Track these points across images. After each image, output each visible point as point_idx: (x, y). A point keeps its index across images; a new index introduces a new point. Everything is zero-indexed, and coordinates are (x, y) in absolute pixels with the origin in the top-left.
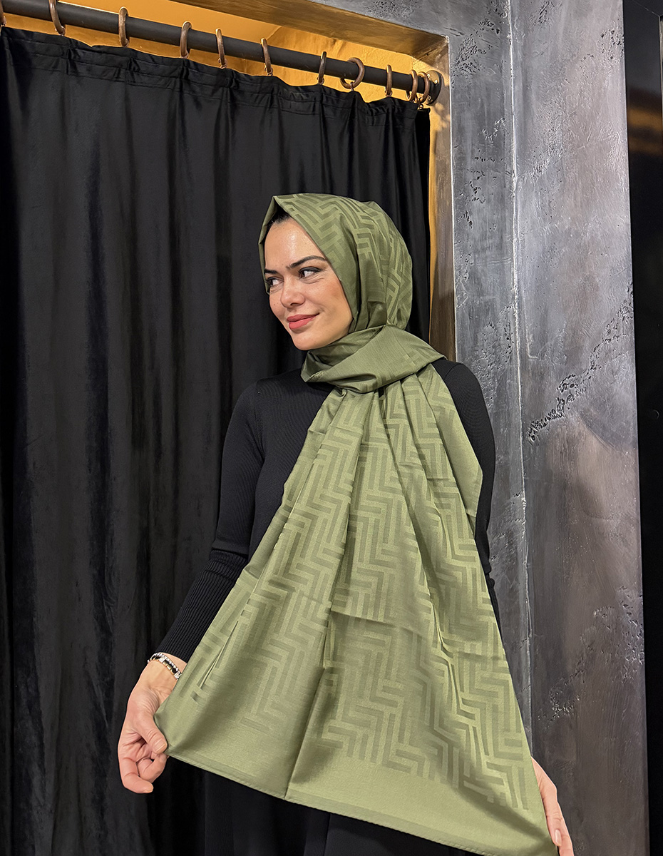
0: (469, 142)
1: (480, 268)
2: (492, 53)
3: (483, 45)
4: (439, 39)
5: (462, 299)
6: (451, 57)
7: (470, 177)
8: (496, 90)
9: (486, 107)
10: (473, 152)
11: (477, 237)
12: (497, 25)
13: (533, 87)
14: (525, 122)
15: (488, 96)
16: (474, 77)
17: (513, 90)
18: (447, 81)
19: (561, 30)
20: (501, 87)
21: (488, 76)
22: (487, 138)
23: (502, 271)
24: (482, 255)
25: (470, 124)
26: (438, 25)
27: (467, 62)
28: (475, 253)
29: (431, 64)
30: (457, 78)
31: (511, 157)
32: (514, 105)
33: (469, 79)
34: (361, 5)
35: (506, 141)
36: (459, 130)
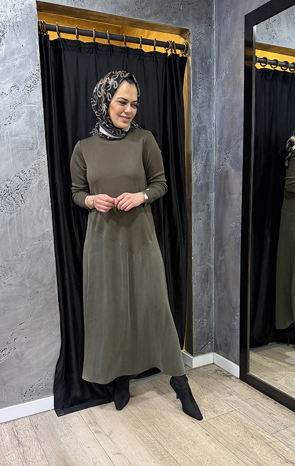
0: (198, 68)
1: (201, 113)
2: (207, 34)
3: (204, 31)
4: (188, 30)
5: (194, 124)
6: (191, 36)
7: (198, 80)
8: (208, 48)
9: (204, 55)
10: (199, 71)
11: (200, 102)
12: (210, 24)
13: (221, 47)
14: (218, 60)
15: (205, 51)
16: (200, 43)
17: (215, 48)
18: (190, 46)
19: (229, 26)
20: (211, 48)
21: (205, 43)
22: (204, 66)
23: (209, 115)
24: (202, 109)
25: (198, 62)
26: (186, 25)
27: (197, 38)
28: (200, 107)
29: (185, 39)
30: (194, 44)
31: (213, 73)
32: (215, 53)
33: (198, 45)
34: (159, 20)
35: (212, 67)
36: (194, 64)
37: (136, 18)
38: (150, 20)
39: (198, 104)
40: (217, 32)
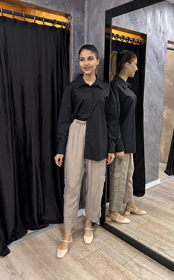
0: (76, 38)
1: (78, 65)
2: (82, 18)
3: (80, 16)
4: (70, 15)
5: (73, 72)
6: (72, 19)
7: (76, 45)
8: (82, 27)
9: (80, 30)
10: (77, 40)
11: (77, 58)
12: (83, 12)
13: (90, 26)
14: (88, 34)
15: (80, 28)
16: (78, 23)
17: (86, 26)
18: (72, 25)
19: (95, 15)
20: (84, 26)
21: (81, 23)
22: (80, 37)
25: (76, 34)
26: (70, 12)
27: (76, 20)
28: (77, 62)
29: (69, 20)
30: (74, 24)
31: (85, 41)
32: (86, 30)
33: (76, 24)
34: (54, 7)
35: (84, 38)
36: (74, 35)
37: (40, 5)
38: (48, 7)
39: (76, 60)
40: (88, 17)
